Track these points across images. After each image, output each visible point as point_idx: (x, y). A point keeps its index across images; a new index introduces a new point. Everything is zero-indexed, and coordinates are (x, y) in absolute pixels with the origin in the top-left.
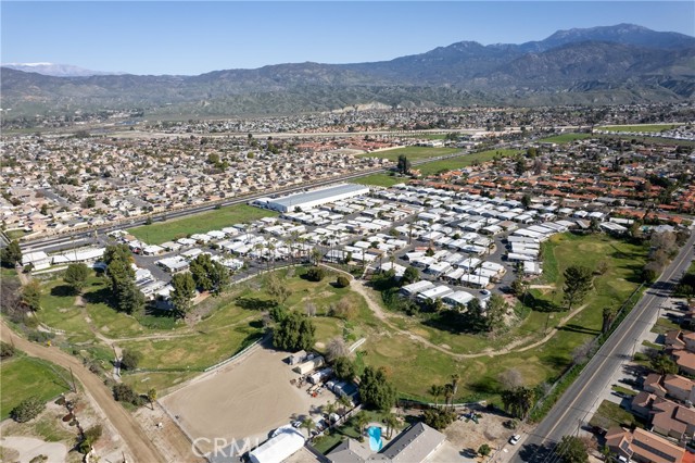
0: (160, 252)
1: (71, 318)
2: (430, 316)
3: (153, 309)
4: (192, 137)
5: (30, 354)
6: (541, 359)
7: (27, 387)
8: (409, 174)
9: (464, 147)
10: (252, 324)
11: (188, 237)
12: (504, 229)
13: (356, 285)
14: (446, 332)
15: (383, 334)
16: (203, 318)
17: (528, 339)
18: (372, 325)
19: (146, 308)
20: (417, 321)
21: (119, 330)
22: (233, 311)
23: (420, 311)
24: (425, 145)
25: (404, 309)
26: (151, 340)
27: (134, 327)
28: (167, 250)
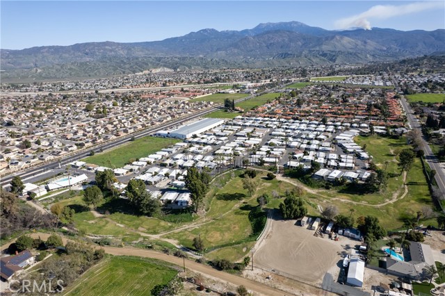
0: (127, 172)
1: (104, 226)
2: (341, 188)
3: (169, 210)
4: (50, 94)
5: (115, 254)
6: (416, 200)
7: (142, 276)
8: (236, 110)
9: (249, 93)
10: (242, 208)
11: (137, 160)
12: (328, 137)
13: (279, 177)
14: (356, 195)
15: (325, 201)
16: (206, 211)
17: (398, 192)
18: (315, 198)
19: (162, 210)
20: (335, 191)
21: (154, 228)
22: (221, 203)
23: (333, 186)
24: (224, 93)
25: (323, 186)
26: (186, 230)
27: (163, 223)
28: (131, 170)
